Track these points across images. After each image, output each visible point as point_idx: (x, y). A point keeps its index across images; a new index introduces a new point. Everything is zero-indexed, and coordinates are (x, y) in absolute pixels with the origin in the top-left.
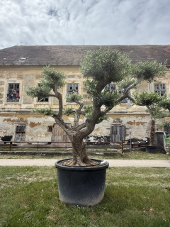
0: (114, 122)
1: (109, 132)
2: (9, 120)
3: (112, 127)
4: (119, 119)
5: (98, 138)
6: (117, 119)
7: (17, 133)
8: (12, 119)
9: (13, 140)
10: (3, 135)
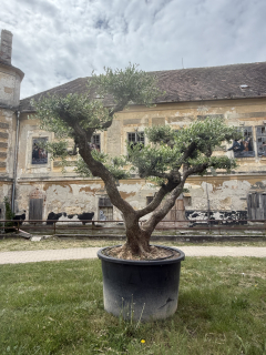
0: (253, 187)
1: (245, 203)
2: (88, 189)
3: (250, 196)
4: (261, 184)
5: (227, 214)
6: (257, 184)
7: (100, 208)
8: (92, 188)
9: (95, 218)
10: (80, 212)
